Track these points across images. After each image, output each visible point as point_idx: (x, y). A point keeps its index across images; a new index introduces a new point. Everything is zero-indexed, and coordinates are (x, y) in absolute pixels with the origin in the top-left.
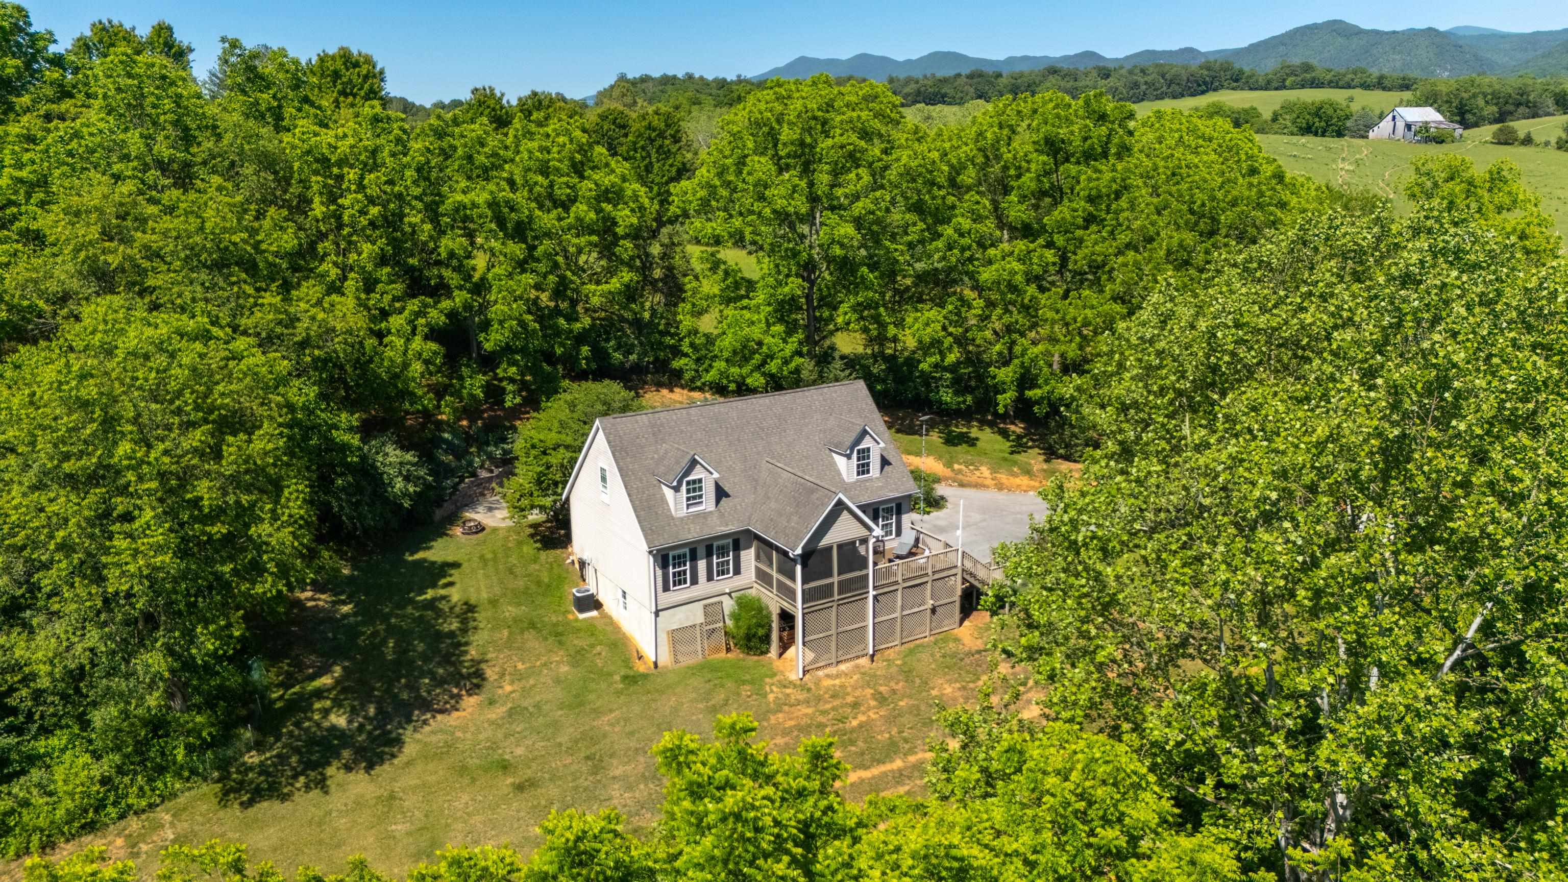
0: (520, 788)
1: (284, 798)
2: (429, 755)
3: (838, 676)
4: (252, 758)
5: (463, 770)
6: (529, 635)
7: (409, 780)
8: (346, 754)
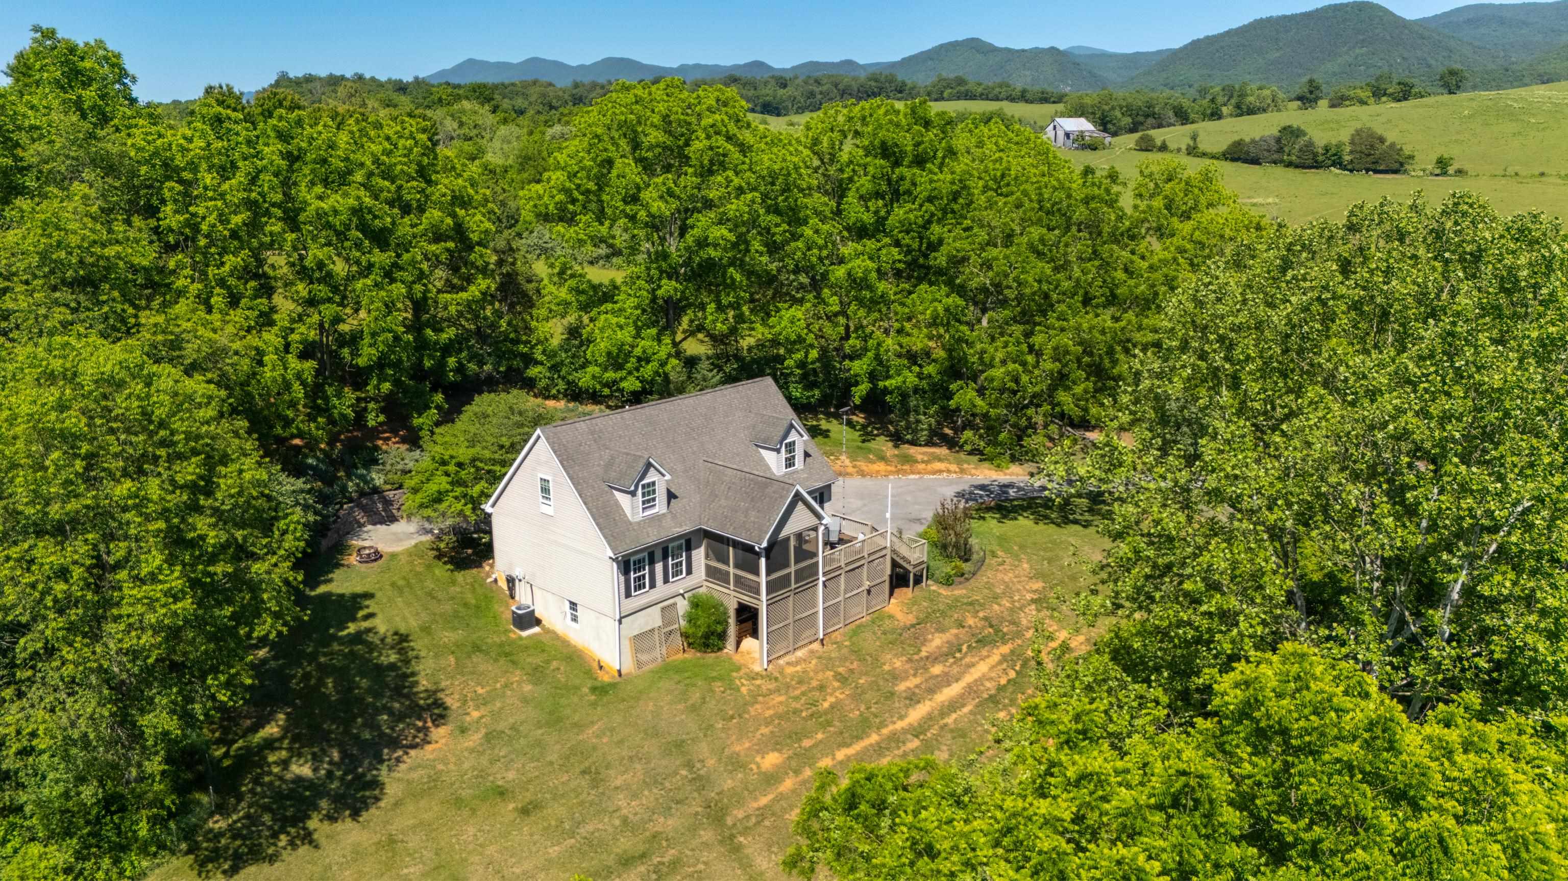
0: (525, 811)
1: (272, 859)
2: (416, 793)
3: (797, 663)
4: (218, 823)
5: (458, 802)
6: (477, 658)
7: (401, 822)
8: (324, 804)
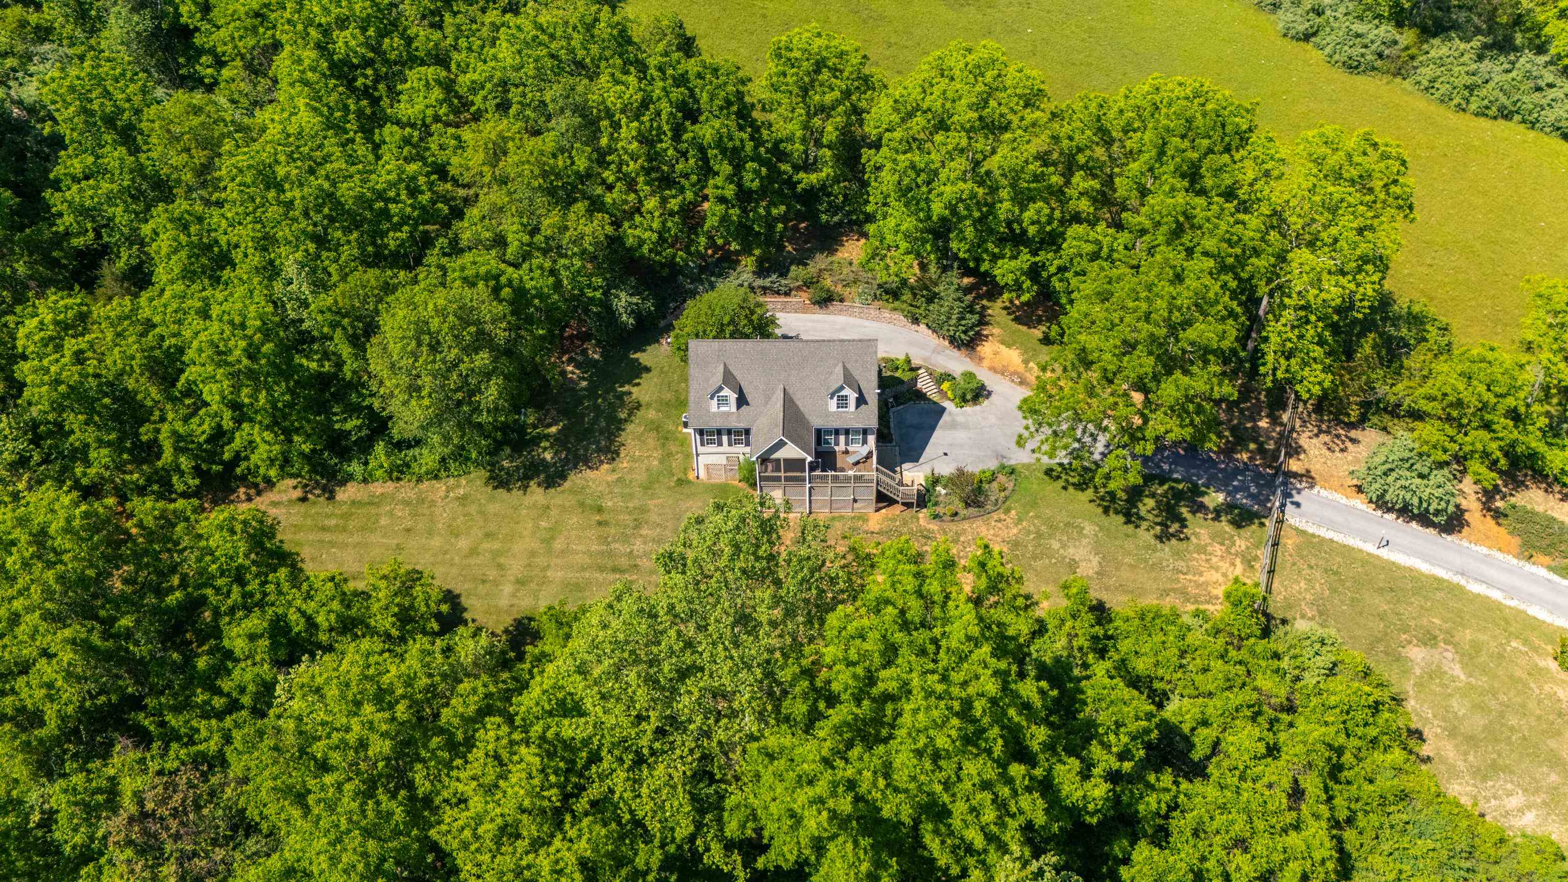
0: (600, 523)
1: (509, 490)
2: (572, 491)
4: (506, 464)
5: (582, 504)
6: (652, 434)
7: (558, 500)
8: (542, 476)
